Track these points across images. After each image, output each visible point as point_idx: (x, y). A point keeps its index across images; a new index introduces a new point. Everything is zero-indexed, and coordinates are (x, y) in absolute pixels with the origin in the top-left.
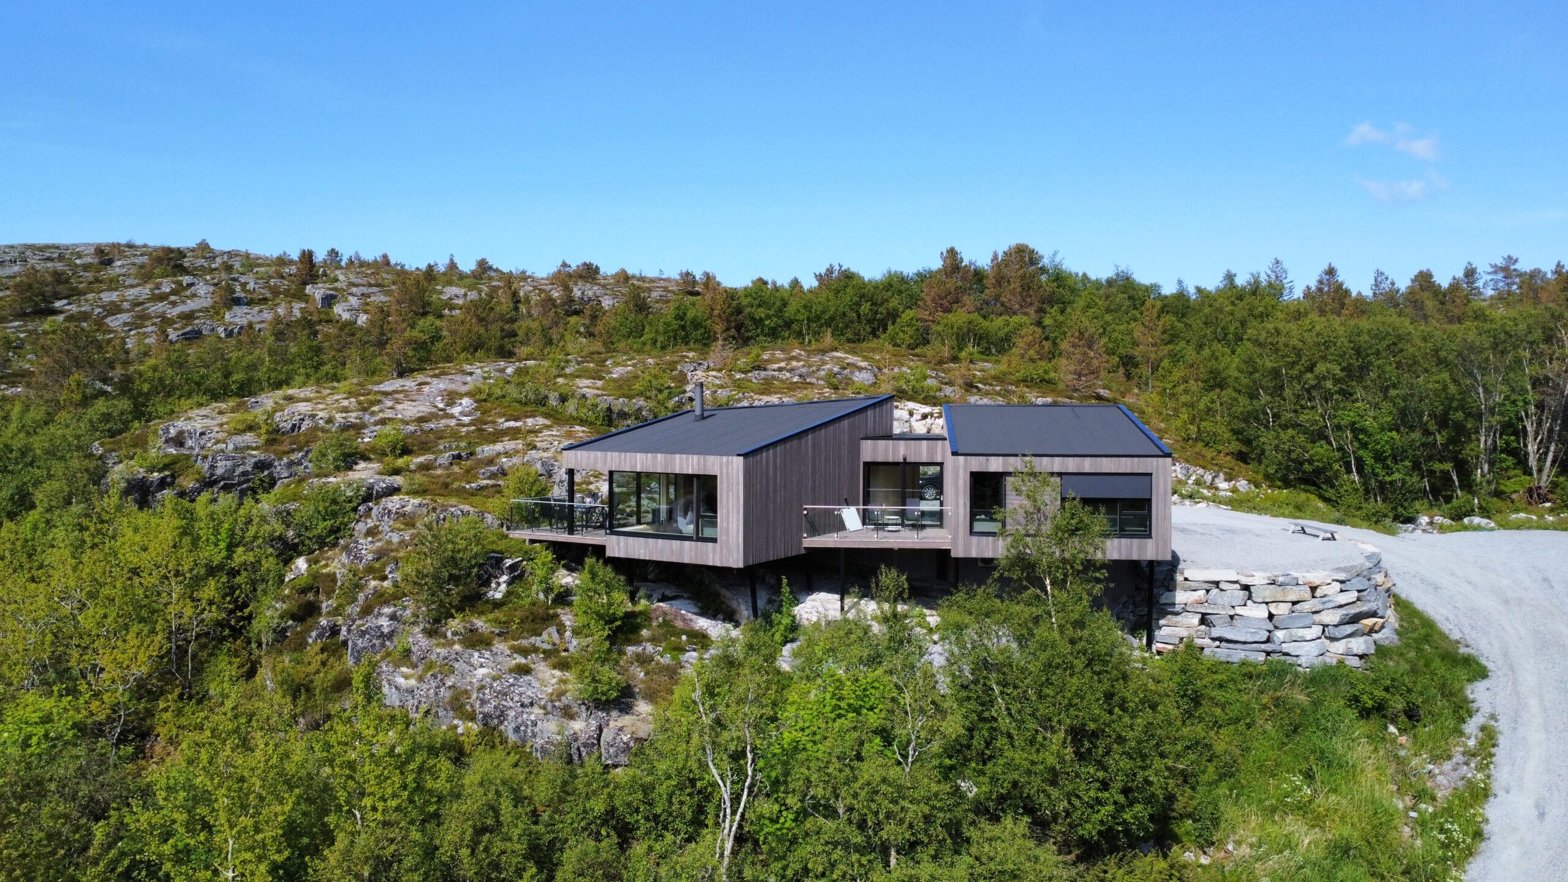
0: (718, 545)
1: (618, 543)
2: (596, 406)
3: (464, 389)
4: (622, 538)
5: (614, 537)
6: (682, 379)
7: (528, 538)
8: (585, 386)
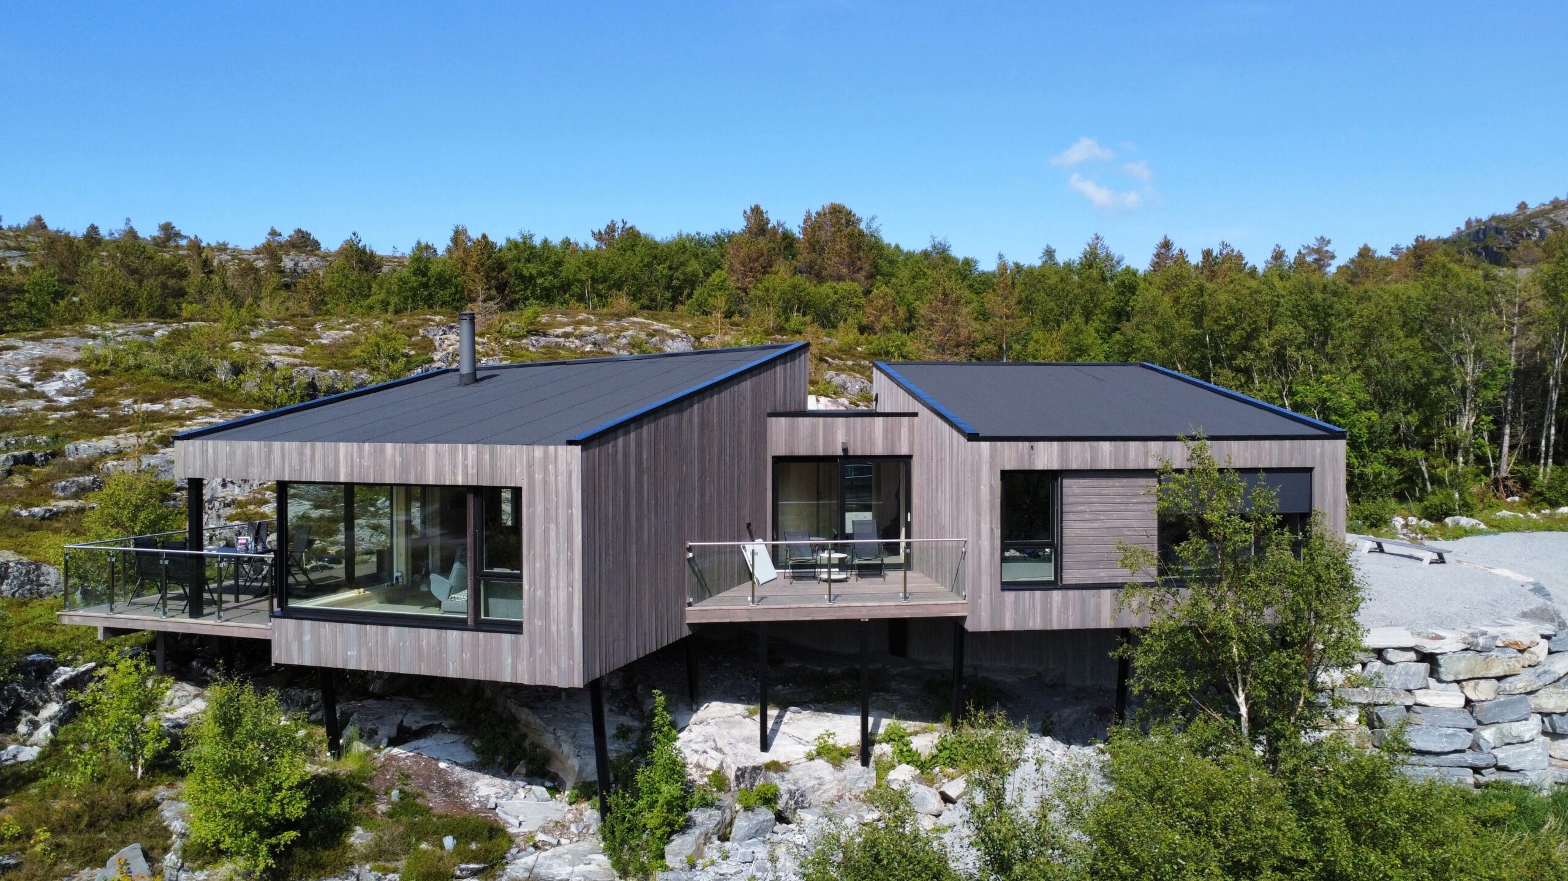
0: (523, 638)
1: (299, 635)
2: (291, 380)
3: (74, 356)
4: (307, 624)
5: (290, 623)
6: (428, 346)
7: (101, 625)
8: (276, 354)
